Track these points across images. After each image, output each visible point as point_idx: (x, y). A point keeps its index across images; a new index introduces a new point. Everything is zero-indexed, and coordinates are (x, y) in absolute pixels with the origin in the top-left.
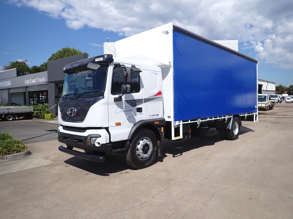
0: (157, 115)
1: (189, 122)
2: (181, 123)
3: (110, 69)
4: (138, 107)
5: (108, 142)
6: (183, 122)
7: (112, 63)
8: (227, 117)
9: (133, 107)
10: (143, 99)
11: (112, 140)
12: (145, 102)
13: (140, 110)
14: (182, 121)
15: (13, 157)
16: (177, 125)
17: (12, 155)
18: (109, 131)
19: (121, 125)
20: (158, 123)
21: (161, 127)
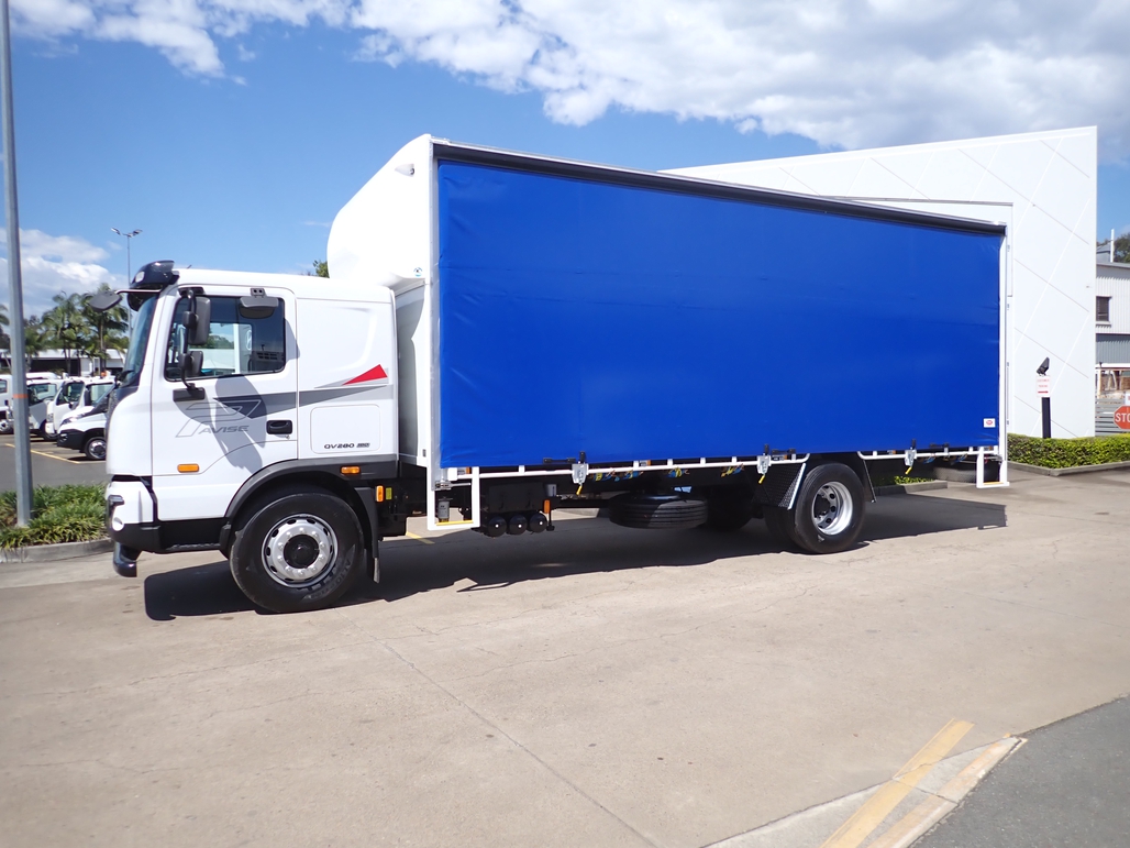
0: (360, 445)
1: (522, 472)
2: (476, 476)
3: (166, 305)
4: (271, 417)
5: (149, 518)
6: (481, 472)
7: (170, 287)
8: (763, 464)
9: (251, 417)
10: (295, 393)
11: (162, 516)
12: (302, 404)
13: (283, 428)
14: (476, 470)
15: (46, 552)
16: (453, 482)
17: (44, 546)
18: (154, 489)
19: (201, 471)
20: (355, 470)
21: (373, 484)
